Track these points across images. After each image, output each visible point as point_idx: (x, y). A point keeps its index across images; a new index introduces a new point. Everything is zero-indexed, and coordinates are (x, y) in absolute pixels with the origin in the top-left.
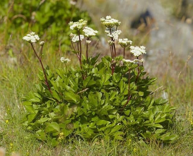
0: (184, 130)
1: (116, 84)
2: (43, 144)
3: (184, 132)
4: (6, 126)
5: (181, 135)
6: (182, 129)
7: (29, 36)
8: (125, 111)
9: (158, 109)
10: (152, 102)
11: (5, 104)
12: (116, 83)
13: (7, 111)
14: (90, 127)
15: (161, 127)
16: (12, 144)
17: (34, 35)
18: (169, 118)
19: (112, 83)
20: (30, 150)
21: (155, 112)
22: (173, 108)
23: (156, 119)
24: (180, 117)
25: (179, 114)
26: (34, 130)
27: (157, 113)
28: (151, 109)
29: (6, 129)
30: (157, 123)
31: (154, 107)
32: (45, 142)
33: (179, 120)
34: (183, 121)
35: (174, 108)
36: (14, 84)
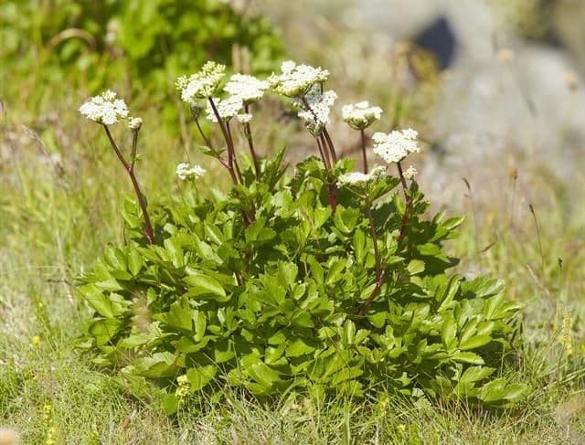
0: (548, 371)
1: (346, 239)
2: (140, 407)
3: (548, 376)
4: (31, 353)
5: (539, 387)
6: (542, 370)
7: (99, 105)
8: (372, 314)
9: (469, 309)
10: (454, 289)
11: (30, 290)
12: (345, 234)
13: (36, 310)
14: (268, 361)
15: (480, 361)
16: (48, 407)
17: (112, 101)
18: (503, 336)
19: (332, 234)
20: (100, 424)
21: (463, 319)
22: (516, 305)
23: (465, 338)
24: (535, 333)
25: (533, 323)
26: (112, 367)
27: (468, 319)
28: (451, 309)
29: (34, 362)
30: (467, 351)
31: (459, 303)
32: (144, 403)
33: (533, 342)
34: (545, 345)
35: (517, 307)
36: (57, 233)
